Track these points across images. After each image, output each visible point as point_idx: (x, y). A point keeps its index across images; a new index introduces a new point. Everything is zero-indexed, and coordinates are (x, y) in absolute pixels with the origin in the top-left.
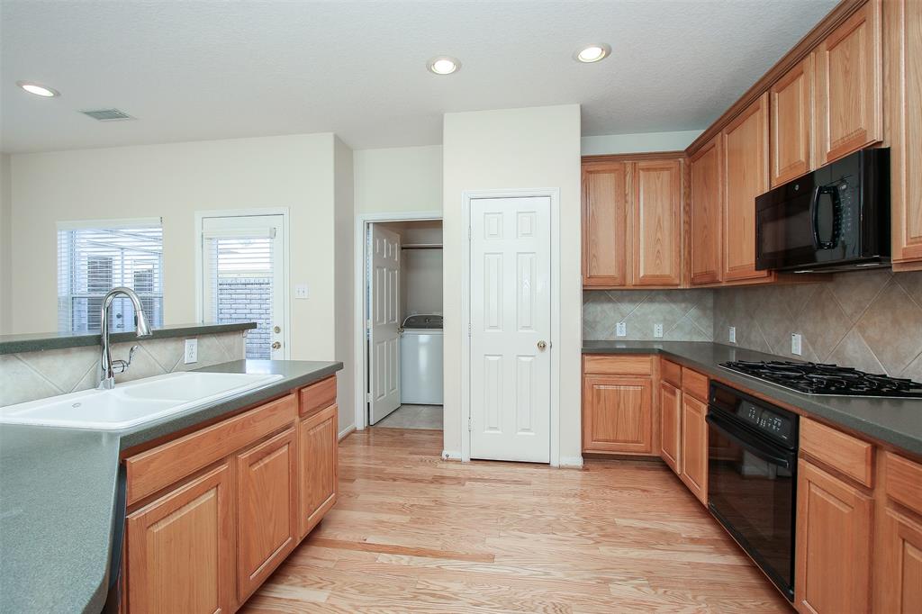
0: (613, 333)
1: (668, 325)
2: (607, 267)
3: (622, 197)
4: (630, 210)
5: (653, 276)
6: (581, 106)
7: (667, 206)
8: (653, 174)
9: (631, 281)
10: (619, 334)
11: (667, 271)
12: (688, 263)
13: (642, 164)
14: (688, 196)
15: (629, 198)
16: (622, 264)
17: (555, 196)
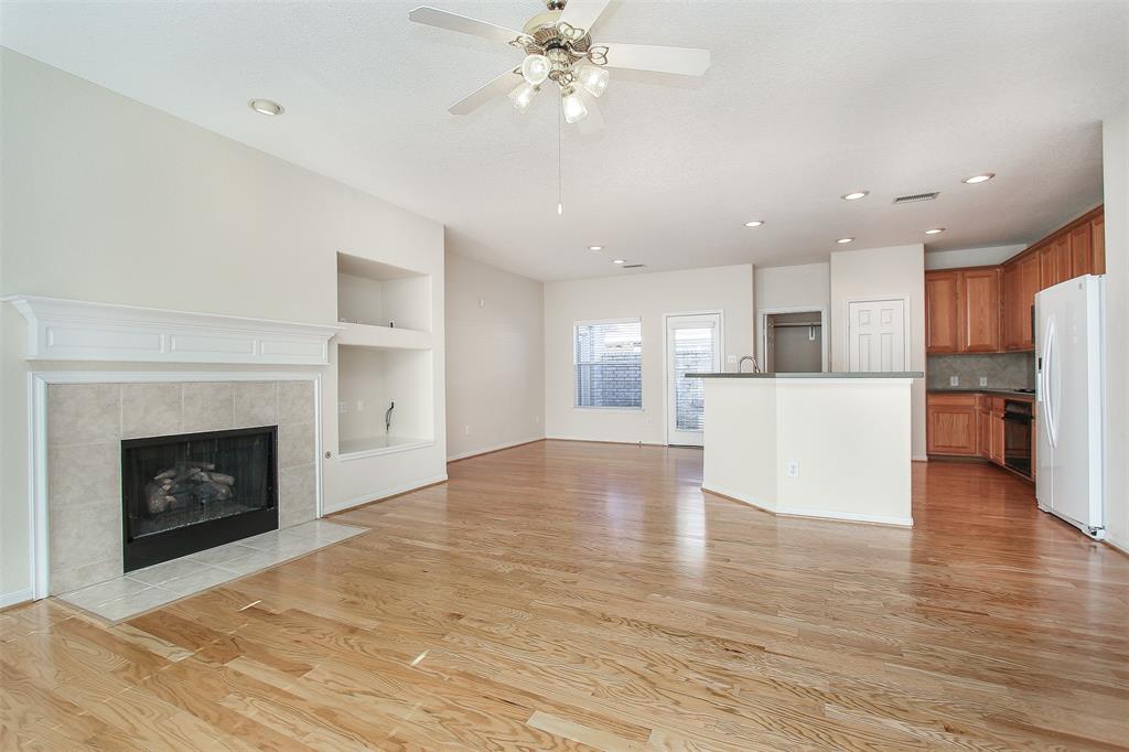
0: (949, 383)
1: (991, 377)
2: (944, 340)
3: (954, 295)
4: (960, 303)
5: (979, 346)
6: (925, 245)
7: (987, 300)
8: (977, 279)
9: (962, 348)
10: (952, 384)
11: (988, 343)
12: (1003, 336)
13: (968, 274)
14: (1003, 293)
15: (959, 296)
16: (955, 338)
17: (907, 300)
